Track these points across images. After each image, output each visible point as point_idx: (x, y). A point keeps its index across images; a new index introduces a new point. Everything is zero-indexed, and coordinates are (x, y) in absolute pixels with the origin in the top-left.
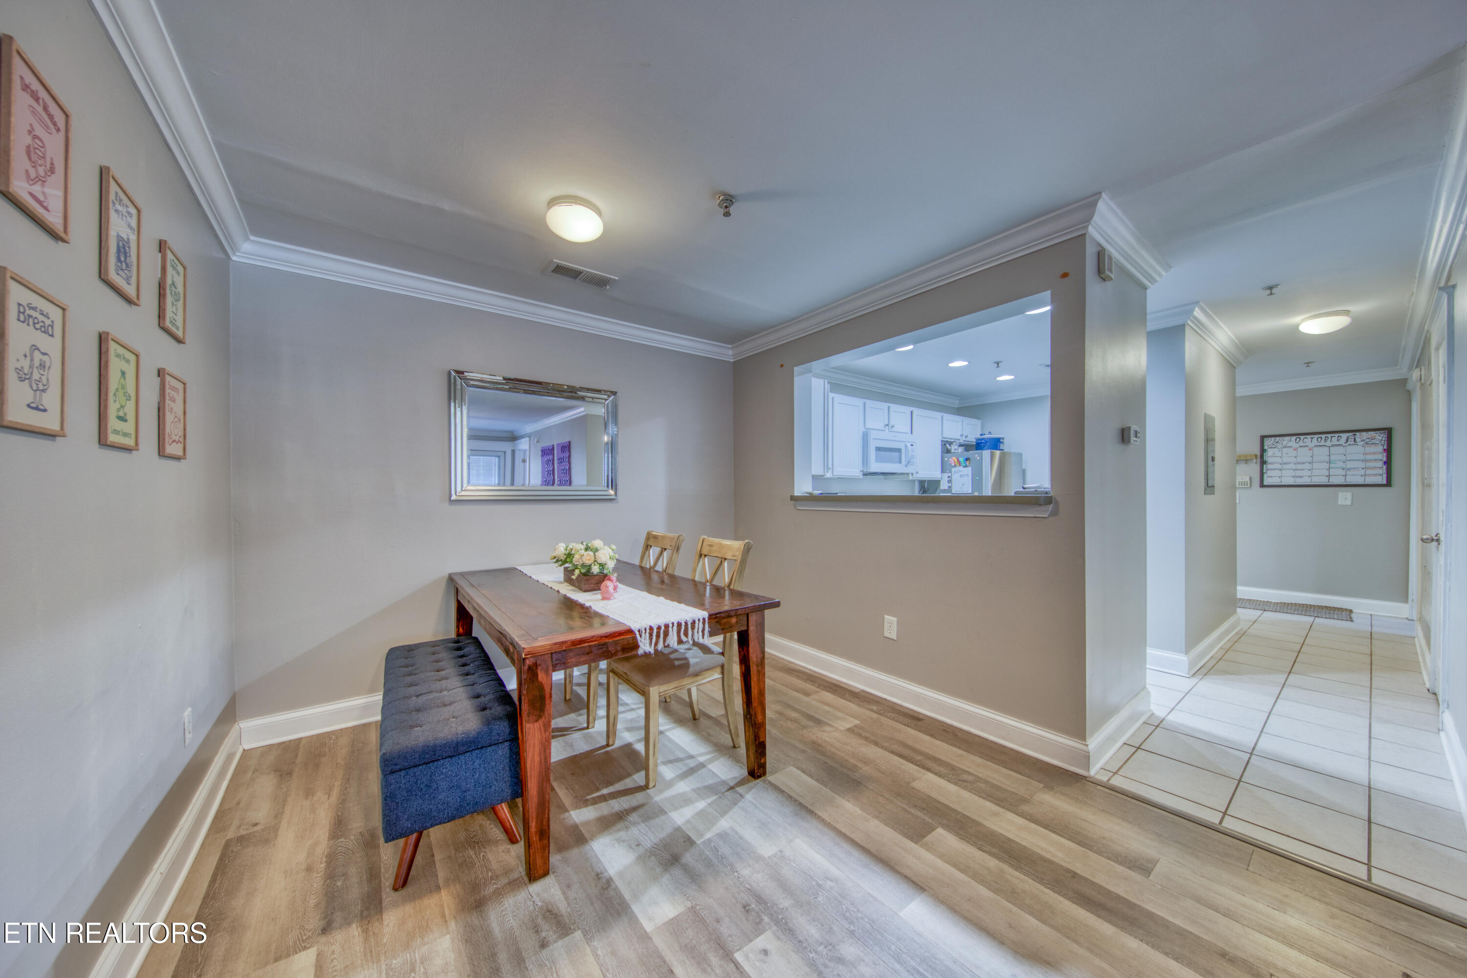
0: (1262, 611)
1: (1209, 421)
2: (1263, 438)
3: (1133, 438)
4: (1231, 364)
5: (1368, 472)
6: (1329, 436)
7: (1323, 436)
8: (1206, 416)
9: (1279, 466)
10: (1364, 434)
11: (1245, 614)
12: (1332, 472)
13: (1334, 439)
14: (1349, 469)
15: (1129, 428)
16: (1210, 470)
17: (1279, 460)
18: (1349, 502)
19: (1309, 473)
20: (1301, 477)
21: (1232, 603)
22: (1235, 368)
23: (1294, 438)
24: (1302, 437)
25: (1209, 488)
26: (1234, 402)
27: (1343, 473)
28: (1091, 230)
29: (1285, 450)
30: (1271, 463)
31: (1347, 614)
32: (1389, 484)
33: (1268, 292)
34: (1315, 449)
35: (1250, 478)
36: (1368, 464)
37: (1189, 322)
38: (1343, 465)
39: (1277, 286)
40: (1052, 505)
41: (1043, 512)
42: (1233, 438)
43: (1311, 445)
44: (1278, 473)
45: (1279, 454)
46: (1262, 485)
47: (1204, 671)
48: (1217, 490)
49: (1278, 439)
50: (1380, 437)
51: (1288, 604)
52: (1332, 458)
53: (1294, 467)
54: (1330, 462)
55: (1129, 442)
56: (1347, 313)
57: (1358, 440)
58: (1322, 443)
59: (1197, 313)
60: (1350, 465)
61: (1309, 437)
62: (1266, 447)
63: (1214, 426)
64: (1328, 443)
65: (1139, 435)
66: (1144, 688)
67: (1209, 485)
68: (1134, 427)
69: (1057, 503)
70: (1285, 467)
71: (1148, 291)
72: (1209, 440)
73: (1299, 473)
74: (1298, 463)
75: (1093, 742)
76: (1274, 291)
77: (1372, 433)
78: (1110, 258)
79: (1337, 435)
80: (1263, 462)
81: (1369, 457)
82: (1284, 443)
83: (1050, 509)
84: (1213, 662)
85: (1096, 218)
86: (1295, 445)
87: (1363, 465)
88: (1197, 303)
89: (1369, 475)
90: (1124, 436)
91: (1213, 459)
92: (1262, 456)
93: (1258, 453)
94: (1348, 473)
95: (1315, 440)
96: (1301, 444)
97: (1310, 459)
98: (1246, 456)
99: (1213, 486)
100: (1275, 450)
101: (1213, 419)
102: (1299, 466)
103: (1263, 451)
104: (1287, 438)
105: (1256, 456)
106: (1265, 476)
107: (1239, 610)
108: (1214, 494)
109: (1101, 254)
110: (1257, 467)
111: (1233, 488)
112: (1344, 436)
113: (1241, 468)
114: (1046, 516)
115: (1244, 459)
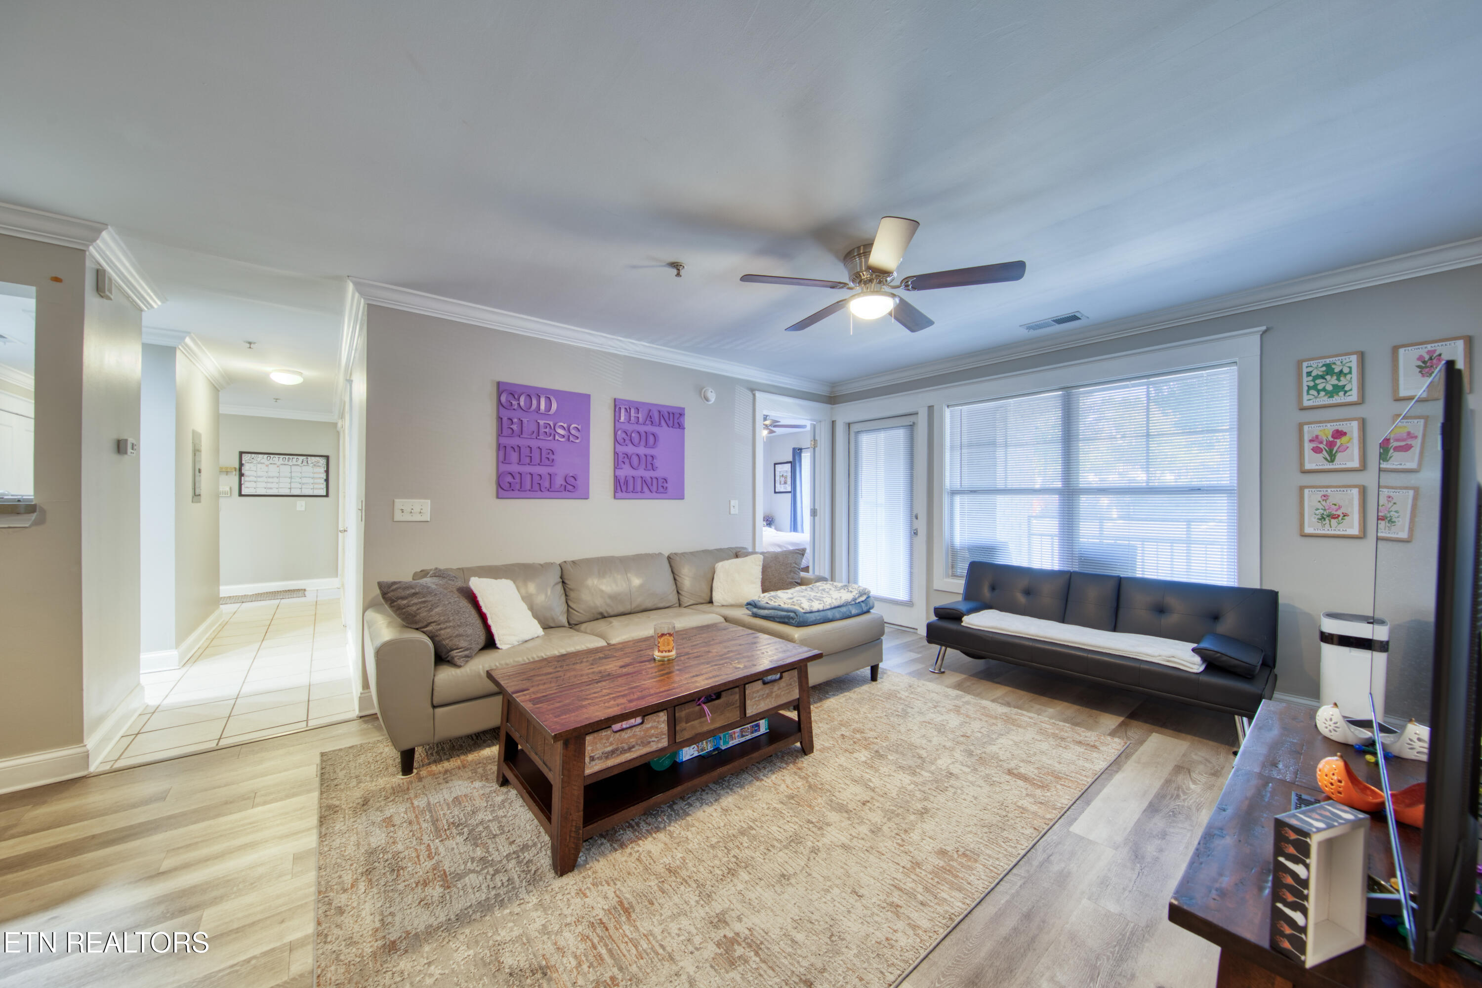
0: (239, 604)
1: (196, 436)
2: (241, 453)
3: (130, 450)
4: (215, 387)
5: (316, 486)
6: (291, 457)
7: (287, 457)
8: (194, 432)
9: (255, 479)
10: (313, 458)
11: (226, 609)
12: (293, 485)
13: (294, 460)
14: (303, 484)
15: (126, 441)
16: (197, 478)
17: (255, 474)
18: (303, 509)
19: (277, 486)
20: (271, 488)
21: (216, 601)
22: (219, 391)
23: (266, 456)
24: (272, 456)
25: (196, 496)
26: (218, 419)
27: (300, 486)
28: (91, 248)
29: (259, 466)
30: (249, 476)
31: (301, 592)
32: (327, 496)
33: (248, 345)
34: (281, 466)
35: (231, 488)
36: (316, 481)
37: (180, 347)
38: (300, 481)
39: (255, 343)
40: (35, 514)
41: (25, 521)
42: (216, 451)
43: (279, 463)
44: (253, 485)
45: (254, 468)
46: (241, 495)
47: (193, 660)
48: (203, 498)
49: (253, 455)
50: (323, 461)
51: (261, 594)
52: (293, 474)
53: (266, 480)
54: (291, 478)
55: (126, 453)
56: (301, 374)
57: (309, 462)
58: (286, 462)
59: (188, 340)
60: (304, 480)
61: (277, 456)
62: (243, 462)
63: (200, 441)
64: (290, 463)
65: (135, 447)
66: (139, 684)
67: (197, 493)
68: (131, 440)
69: (43, 512)
70: (259, 479)
71: (143, 313)
72: (196, 451)
73: (269, 485)
74: (269, 477)
75: (91, 742)
76: (252, 346)
77: (318, 458)
78: (110, 280)
79: (296, 457)
80: (241, 475)
81: (316, 475)
82: (259, 459)
83: (33, 518)
84: (201, 651)
85: (99, 242)
86: (267, 463)
87: (311, 481)
88: (188, 333)
89: (316, 489)
90: (120, 447)
91: (200, 471)
92: (240, 469)
93: (237, 467)
94: (303, 486)
95: (281, 459)
96: (271, 461)
97: (277, 475)
98: (227, 468)
99: (200, 495)
100: (251, 465)
101: (200, 435)
102: (270, 480)
103: (241, 465)
104: (260, 456)
105: (235, 469)
106: (243, 486)
107: (221, 606)
108: (200, 502)
109: (100, 274)
110: (237, 478)
111: (217, 496)
112: (301, 458)
113: (223, 478)
114: (27, 525)
115: (226, 471)
